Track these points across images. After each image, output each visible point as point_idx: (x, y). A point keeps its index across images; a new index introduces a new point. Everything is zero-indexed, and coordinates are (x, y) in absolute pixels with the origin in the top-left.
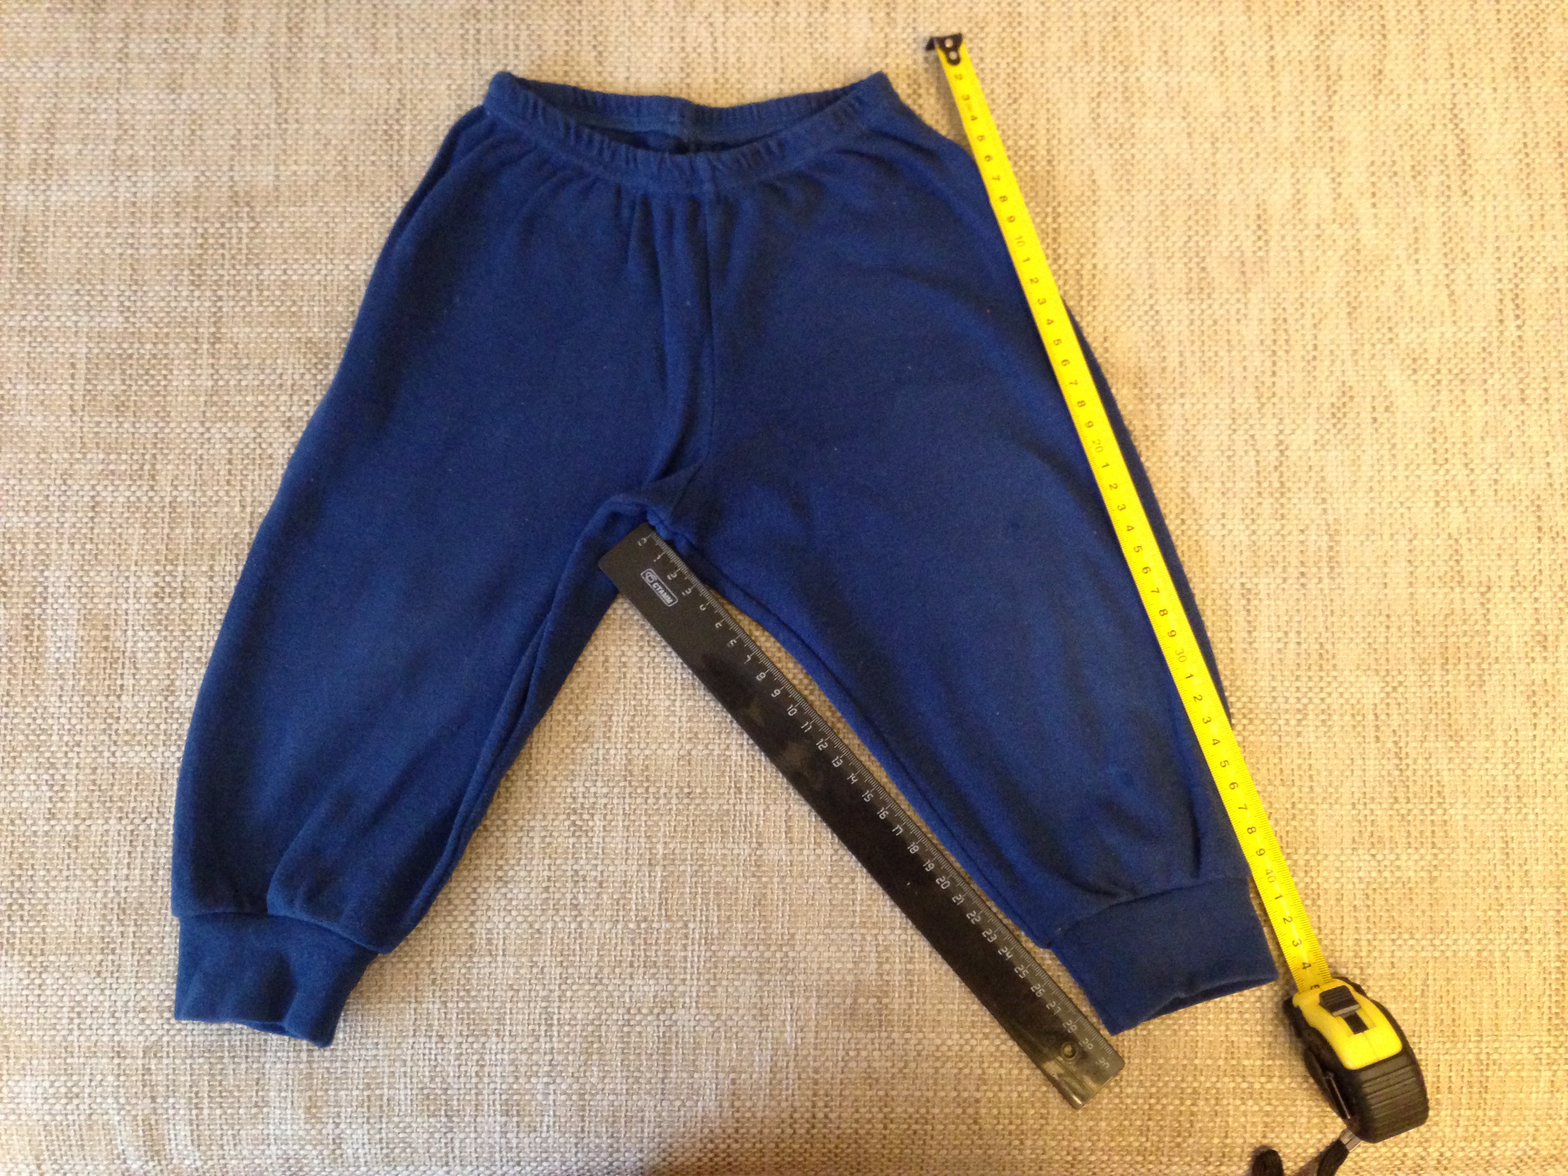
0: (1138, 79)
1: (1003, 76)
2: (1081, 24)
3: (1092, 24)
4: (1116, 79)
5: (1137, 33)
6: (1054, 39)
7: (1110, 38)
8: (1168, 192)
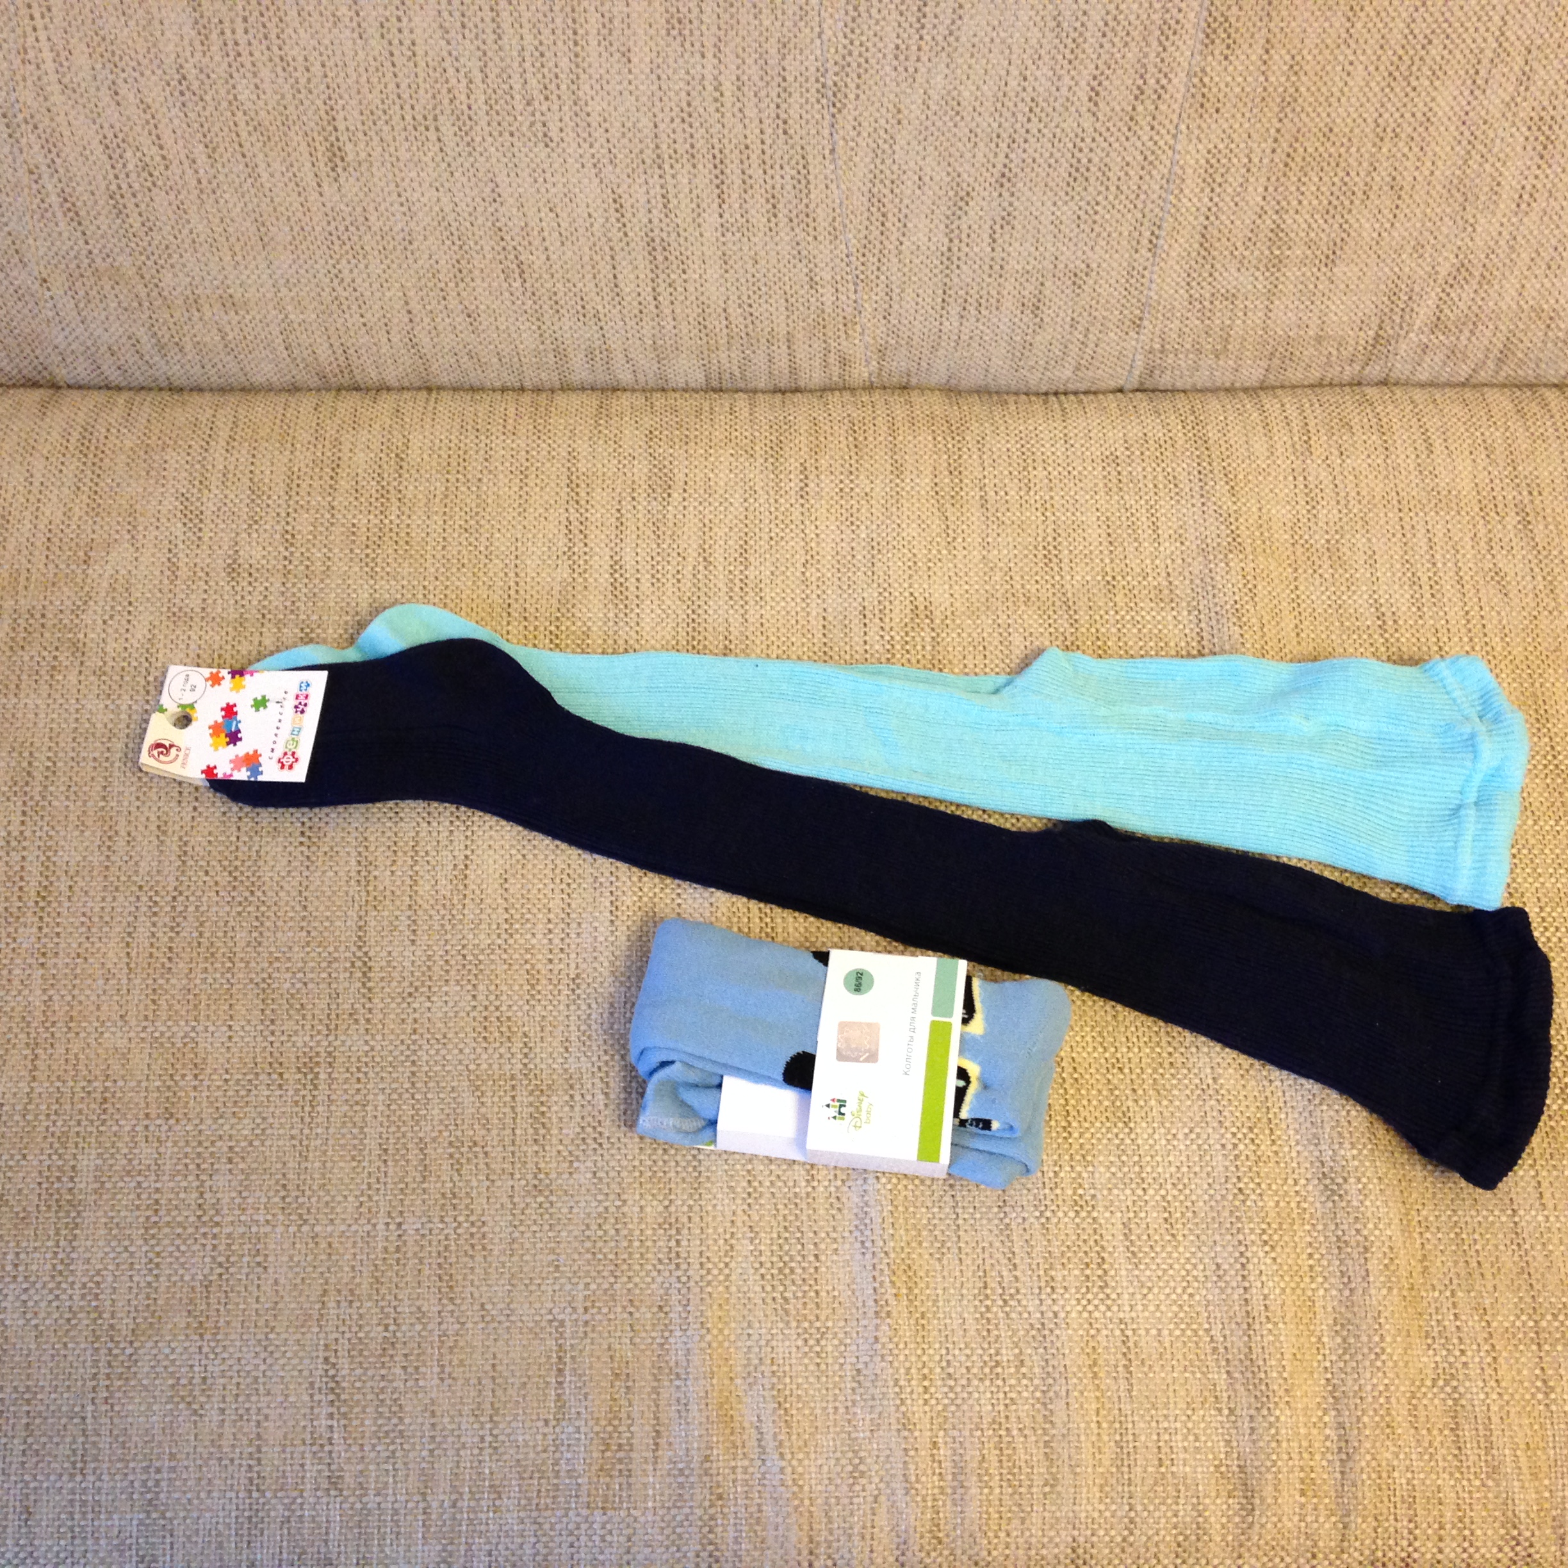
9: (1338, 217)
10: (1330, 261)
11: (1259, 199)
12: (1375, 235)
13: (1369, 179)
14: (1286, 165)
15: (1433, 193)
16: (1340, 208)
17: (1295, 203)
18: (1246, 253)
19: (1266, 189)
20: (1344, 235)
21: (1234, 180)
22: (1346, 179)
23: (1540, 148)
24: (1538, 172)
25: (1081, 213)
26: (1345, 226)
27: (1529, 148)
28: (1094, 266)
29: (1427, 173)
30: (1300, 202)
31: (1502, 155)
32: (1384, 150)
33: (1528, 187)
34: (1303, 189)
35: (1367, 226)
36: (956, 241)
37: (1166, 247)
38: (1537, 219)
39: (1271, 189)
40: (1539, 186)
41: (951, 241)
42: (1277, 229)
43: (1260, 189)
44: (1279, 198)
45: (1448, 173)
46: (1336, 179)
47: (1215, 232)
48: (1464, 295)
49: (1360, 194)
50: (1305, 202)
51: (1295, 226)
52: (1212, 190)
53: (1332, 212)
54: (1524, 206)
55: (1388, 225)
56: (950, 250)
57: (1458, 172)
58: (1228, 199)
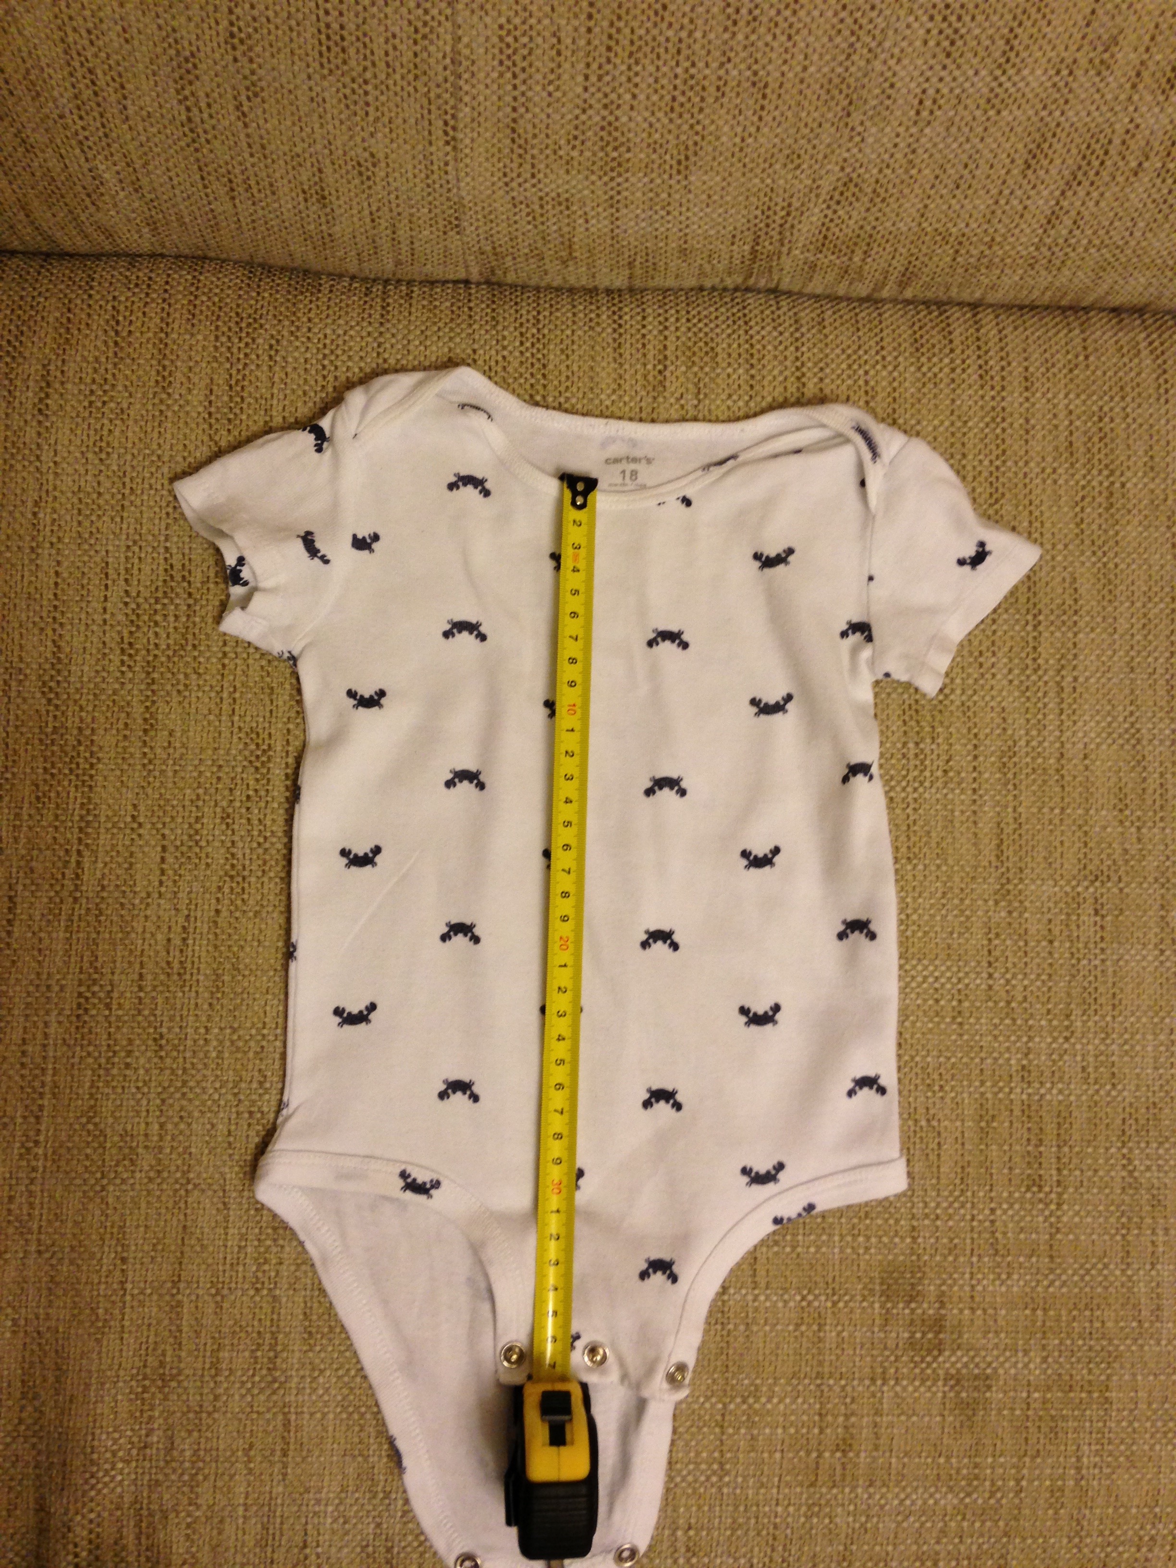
0: (1123, 485)
1: (985, 474)
2: (1067, 423)
3: (1078, 423)
4: (1101, 483)
5: (1123, 435)
6: (1039, 436)
7: (1096, 439)
8: (1150, 605)
9: (687, 116)
10: (683, 166)
11: (579, 90)
12: (738, 140)
13: (722, 72)
14: (609, 49)
15: (809, 92)
16: (688, 106)
17: (628, 97)
18: (575, 154)
19: (586, 77)
20: (698, 138)
21: (542, 63)
22: (693, 71)
23: (946, 43)
24: (943, 73)
25: (348, 91)
26: (699, 128)
27: (932, 43)
28: (381, 156)
29: (799, 69)
30: (634, 96)
31: (896, 51)
32: (740, 37)
33: (931, 92)
34: (637, 80)
35: (726, 129)
36: (195, 110)
37: (467, 141)
38: (941, 130)
39: (593, 79)
40: (945, 91)
41: (188, 109)
42: (608, 126)
43: (580, 79)
44: (608, 90)
45: (826, 70)
46: (679, 70)
47: (529, 127)
48: (854, 214)
49: (712, 89)
50: (642, 97)
51: (632, 125)
52: (515, 76)
53: (678, 109)
54: (925, 114)
55: (753, 130)
56: (189, 120)
57: (840, 70)
58: (538, 88)
